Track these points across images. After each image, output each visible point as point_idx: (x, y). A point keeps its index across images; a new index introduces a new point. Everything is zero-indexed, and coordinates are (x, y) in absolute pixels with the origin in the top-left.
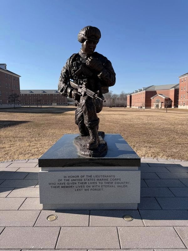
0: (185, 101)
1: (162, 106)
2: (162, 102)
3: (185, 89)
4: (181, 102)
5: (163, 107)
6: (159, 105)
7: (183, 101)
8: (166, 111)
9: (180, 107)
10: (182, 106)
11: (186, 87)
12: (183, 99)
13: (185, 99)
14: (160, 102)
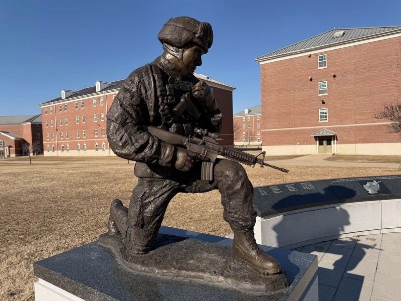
0: (55, 144)
1: (10, 154)
2: (10, 147)
3: (52, 125)
4: (48, 146)
5: (13, 155)
6: (5, 151)
7: (51, 145)
8: (29, 162)
9: (46, 154)
10: (51, 152)
11: (54, 122)
12: (50, 141)
13: (55, 140)
14: (6, 146)
